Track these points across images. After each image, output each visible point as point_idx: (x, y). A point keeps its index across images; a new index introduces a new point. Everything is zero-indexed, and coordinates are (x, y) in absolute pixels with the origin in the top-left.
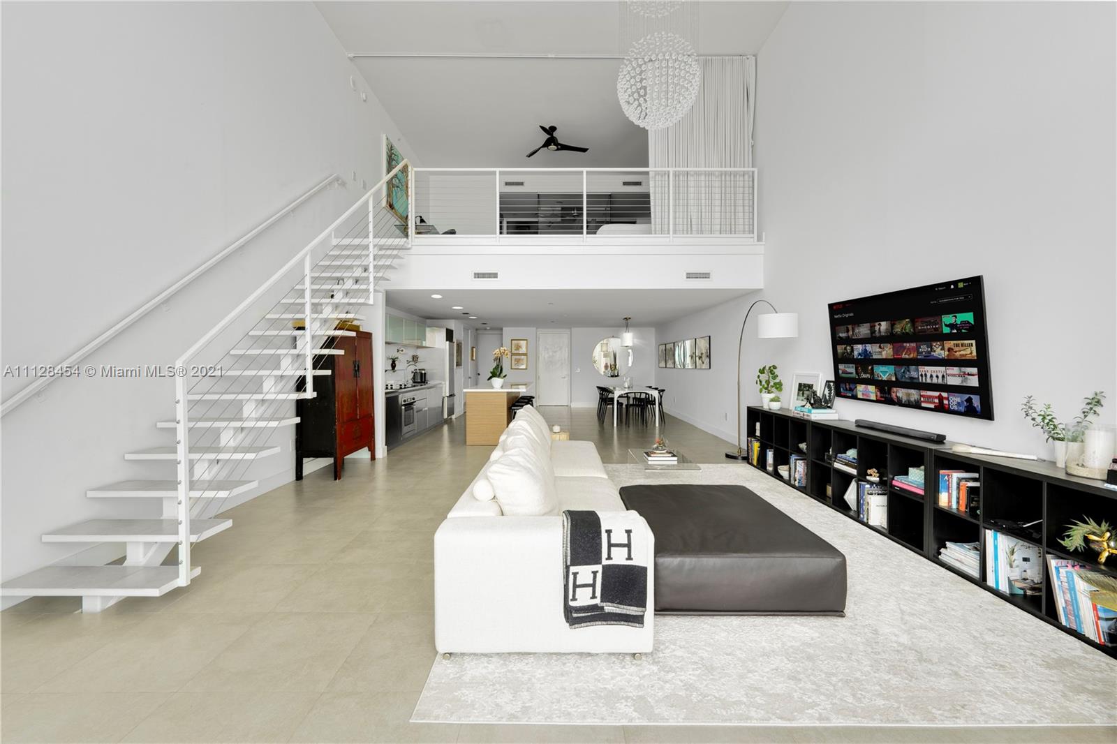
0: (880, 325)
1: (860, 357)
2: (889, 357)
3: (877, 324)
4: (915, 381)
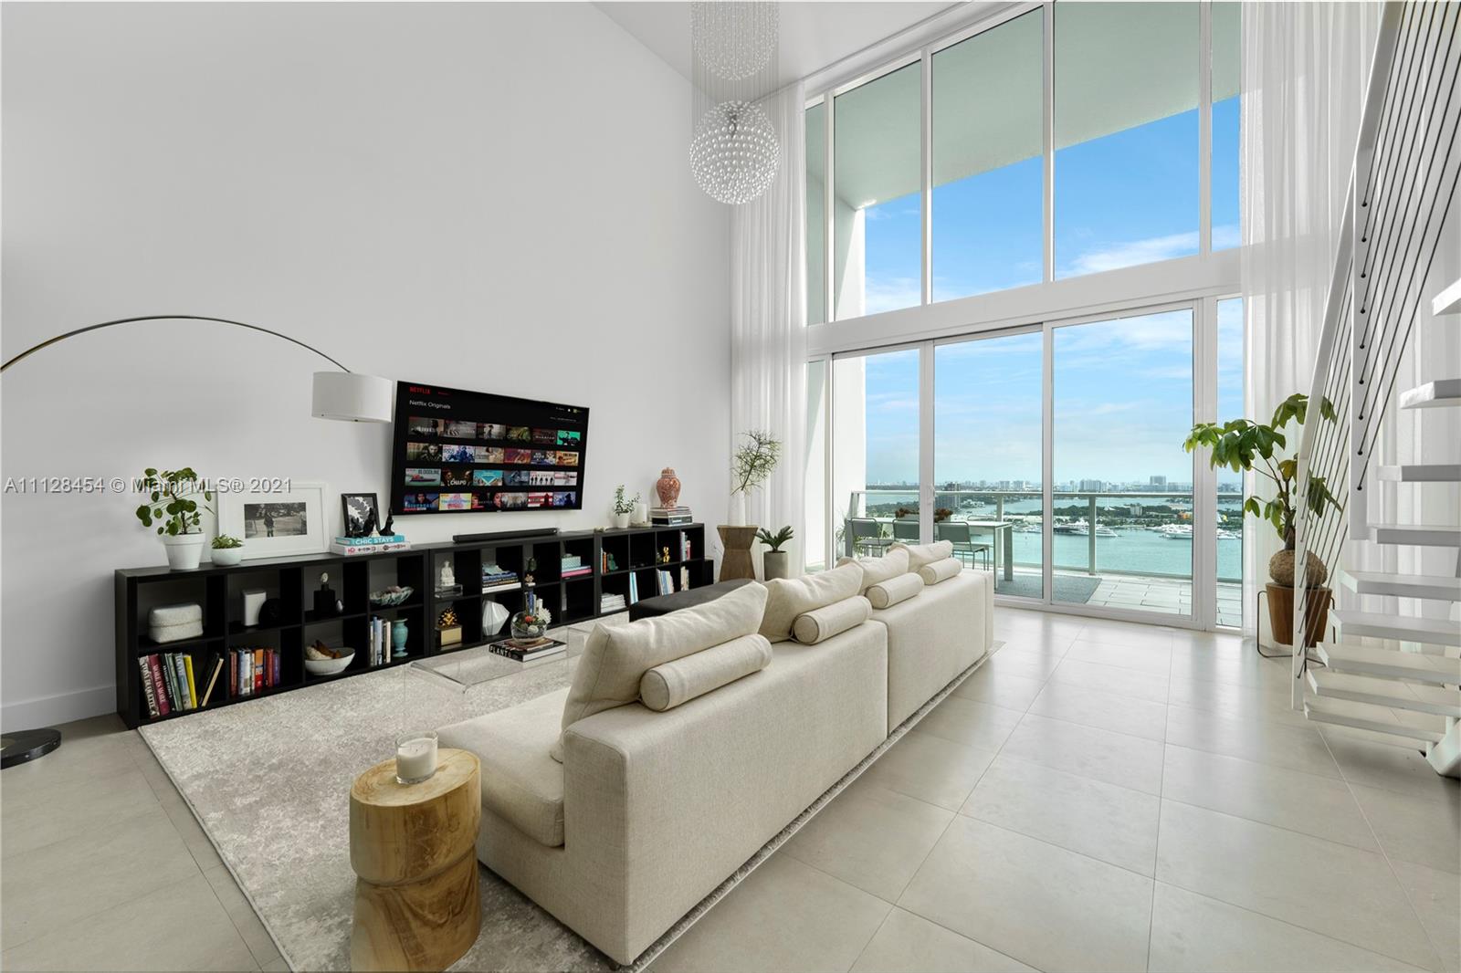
0: (491, 427)
1: (452, 460)
2: (498, 462)
3: (487, 425)
4: (524, 484)
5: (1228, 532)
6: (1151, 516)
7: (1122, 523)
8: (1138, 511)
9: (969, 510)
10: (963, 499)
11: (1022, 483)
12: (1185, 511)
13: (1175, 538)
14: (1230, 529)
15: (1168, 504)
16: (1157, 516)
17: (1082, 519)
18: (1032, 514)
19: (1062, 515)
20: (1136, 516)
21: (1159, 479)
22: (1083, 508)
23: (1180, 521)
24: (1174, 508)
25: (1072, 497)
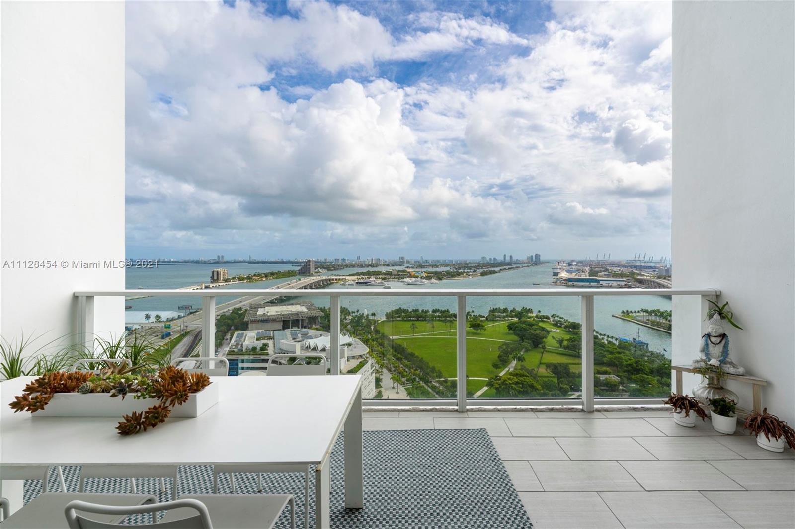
5: (427, 281)
6: (400, 275)
7: (389, 279)
8: (395, 273)
9: (319, 274)
10: (316, 269)
11: (345, 259)
12: (412, 272)
13: (409, 284)
14: (428, 279)
15: (406, 269)
16: (402, 275)
17: (372, 277)
18: (350, 276)
19: (364, 275)
20: (394, 275)
21: (403, 258)
22: (373, 272)
23: (411, 276)
24: (408, 271)
25: (368, 266)
